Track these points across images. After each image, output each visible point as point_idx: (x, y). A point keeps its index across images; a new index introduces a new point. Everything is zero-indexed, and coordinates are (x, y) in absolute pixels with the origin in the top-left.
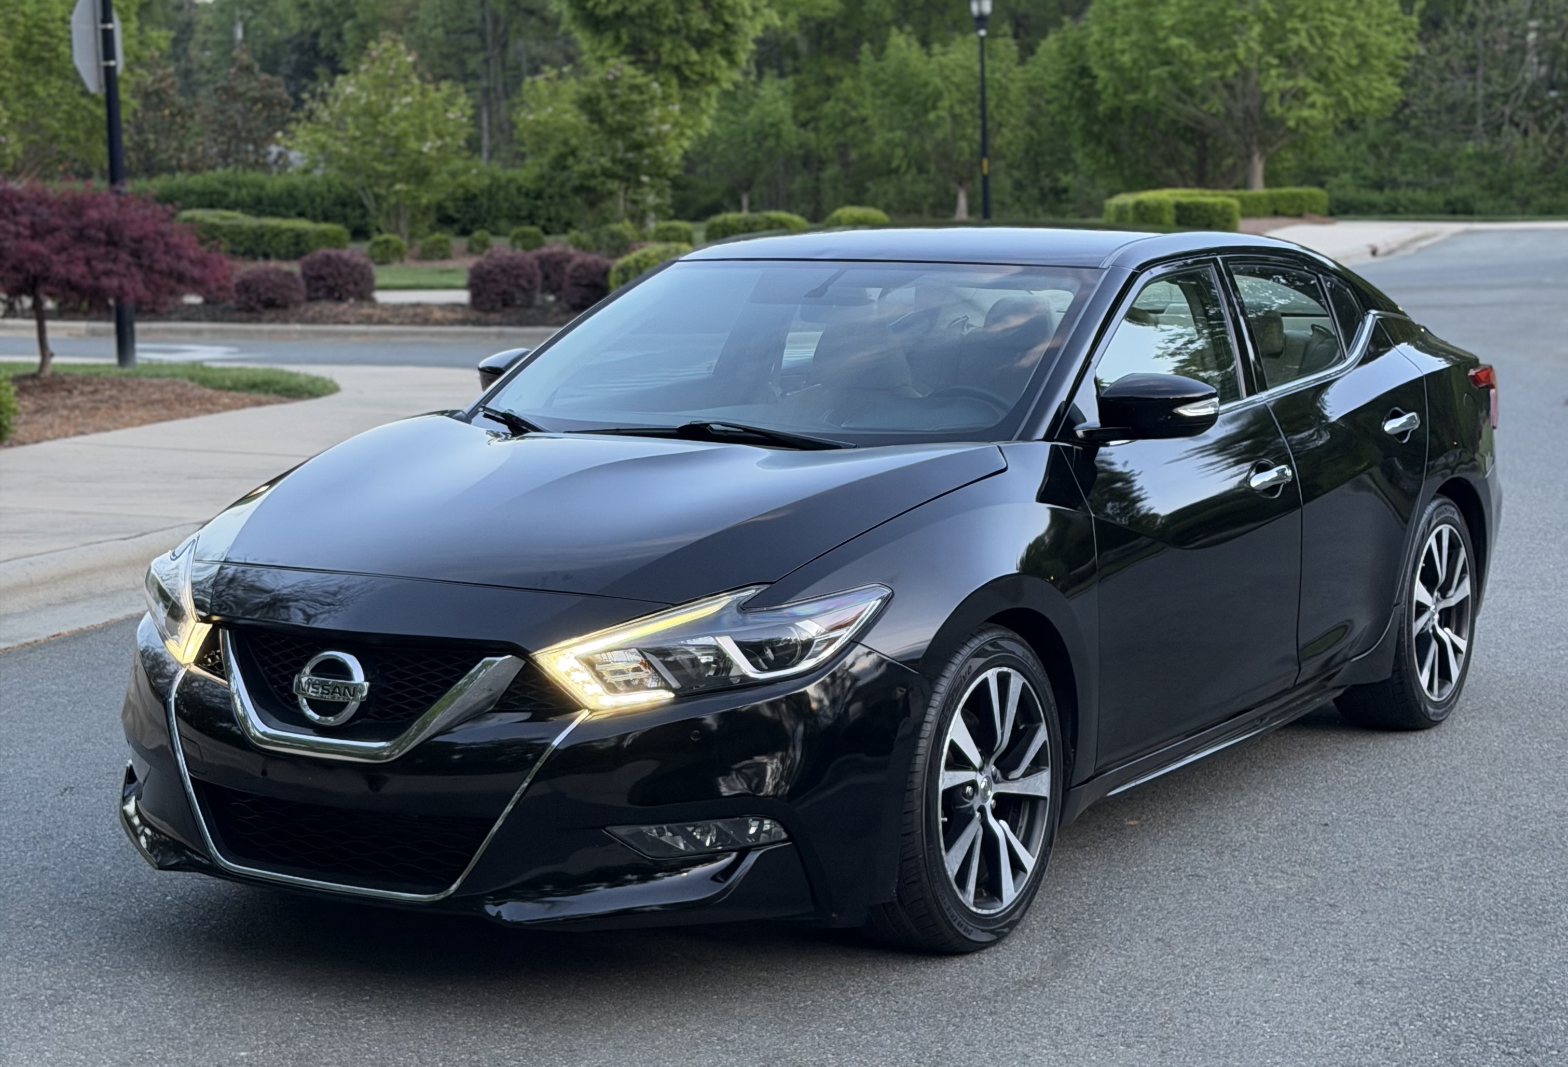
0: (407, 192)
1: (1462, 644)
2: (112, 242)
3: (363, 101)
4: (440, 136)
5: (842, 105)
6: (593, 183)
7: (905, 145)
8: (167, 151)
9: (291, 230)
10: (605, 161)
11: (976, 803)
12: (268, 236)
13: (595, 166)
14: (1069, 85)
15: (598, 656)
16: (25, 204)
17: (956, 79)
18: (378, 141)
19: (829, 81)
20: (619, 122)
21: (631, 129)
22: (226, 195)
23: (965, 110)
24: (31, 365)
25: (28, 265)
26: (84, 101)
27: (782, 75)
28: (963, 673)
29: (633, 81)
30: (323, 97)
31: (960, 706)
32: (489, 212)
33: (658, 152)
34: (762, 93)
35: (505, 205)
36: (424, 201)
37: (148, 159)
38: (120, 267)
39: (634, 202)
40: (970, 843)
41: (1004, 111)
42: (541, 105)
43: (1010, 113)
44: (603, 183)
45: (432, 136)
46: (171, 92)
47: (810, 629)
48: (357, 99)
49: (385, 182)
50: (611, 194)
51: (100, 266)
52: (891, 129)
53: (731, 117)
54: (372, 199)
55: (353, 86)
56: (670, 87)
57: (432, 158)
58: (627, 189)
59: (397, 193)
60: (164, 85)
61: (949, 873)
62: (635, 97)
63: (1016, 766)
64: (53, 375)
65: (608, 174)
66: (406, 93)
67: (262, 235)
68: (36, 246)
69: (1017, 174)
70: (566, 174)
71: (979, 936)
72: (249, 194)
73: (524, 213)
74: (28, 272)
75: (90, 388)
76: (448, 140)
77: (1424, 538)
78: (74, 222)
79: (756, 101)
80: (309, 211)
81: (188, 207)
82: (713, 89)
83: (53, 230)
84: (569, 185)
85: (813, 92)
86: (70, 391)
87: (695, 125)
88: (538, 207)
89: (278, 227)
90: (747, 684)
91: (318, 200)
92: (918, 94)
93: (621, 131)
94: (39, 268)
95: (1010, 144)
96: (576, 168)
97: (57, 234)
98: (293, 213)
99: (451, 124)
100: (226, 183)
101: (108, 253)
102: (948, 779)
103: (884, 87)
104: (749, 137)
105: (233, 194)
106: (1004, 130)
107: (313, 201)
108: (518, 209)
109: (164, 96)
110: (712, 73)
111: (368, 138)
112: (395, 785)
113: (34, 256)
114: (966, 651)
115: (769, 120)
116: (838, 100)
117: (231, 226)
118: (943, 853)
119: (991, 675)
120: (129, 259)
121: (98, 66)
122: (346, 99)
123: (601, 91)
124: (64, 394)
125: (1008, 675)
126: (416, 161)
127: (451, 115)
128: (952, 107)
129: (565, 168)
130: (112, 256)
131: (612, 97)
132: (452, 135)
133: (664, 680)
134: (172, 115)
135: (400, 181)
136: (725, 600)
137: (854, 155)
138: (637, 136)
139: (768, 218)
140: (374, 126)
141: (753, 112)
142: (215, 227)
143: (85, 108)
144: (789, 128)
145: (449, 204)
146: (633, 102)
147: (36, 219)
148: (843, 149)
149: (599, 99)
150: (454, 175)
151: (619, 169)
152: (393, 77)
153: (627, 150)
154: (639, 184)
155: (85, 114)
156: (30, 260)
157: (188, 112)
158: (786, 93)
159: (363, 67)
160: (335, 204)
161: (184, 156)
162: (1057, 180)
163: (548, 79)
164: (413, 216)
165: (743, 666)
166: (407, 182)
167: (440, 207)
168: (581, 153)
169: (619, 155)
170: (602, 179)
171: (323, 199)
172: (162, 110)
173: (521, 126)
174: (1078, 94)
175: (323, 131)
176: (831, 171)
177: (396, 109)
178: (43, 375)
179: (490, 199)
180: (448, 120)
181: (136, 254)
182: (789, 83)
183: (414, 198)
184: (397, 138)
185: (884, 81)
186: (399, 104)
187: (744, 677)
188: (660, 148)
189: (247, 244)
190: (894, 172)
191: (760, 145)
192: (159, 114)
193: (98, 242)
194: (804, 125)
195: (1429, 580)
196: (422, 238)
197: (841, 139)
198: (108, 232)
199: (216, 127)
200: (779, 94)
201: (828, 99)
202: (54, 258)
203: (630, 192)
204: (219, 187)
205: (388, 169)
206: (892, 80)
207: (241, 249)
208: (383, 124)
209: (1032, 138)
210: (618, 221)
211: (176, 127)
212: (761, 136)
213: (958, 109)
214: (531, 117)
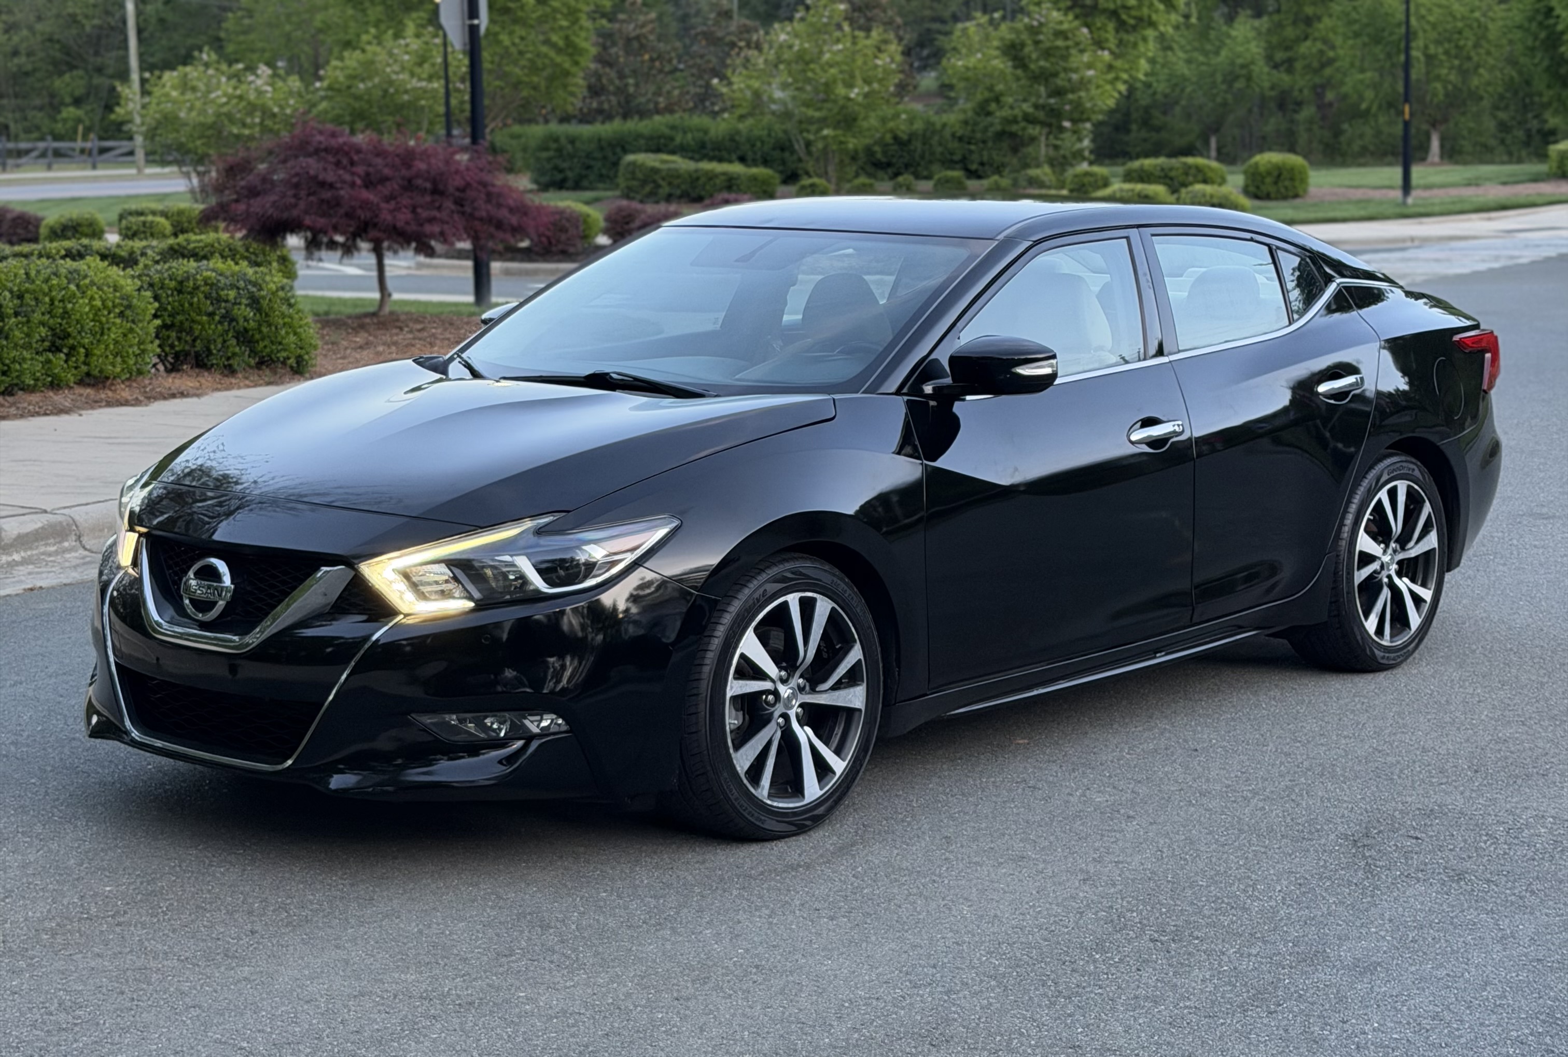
0: (835, 137)
1: (1426, 594)
2: (437, 191)
3: (796, 48)
4: (867, 81)
5: (1319, 45)
6: (1014, 128)
7: (1375, 86)
8: (646, 94)
9: (724, 174)
10: (1027, 107)
11: (779, 710)
12: (703, 180)
13: (1017, 111)
14: (1534, 26)
15: (414, 569)
16: (361, 156)
17: (1431, 19)
18: (808, 88)
19: (1309, 21)
20: (1041, 68)
21: (1055, 75)
22: (672, 139)
23: (1440, 50)
24: (371, 301)
25: (359, 212)
26: (544, 49)
27: (1258, 15)
28: (756, 595)
29: (1059, 27)
30: (758, 47)
31: (754, 624)
32: (922, 157)
33: (1080, 98)
34: (1234, 33)
35: (939, 150)
36: (851, 146)
37: (628, 102)
38: (444, 215)
39: (1056, 147)
40: (764, 743)
41: (1482, 51)
42: (971, 52)
43: (1488, 53)
44: (1024, 129)
45: (859, 82)
46: (652, 37)
47: (596, 553)
48: (790, 47)
49: (813, 128)
50: (1033, 139)
51: (424, 214)
52: (1362, 71)
53: (1201, 58)
54: (803, 146)
55: (788, 33)
56: (1106, 31)
57: (859, 105)
58: (1049, 133)
59: (825, 138)
60: (644, 30)
61: (738, 769)
62: (1060, 43)
63: (824, 680)
64: (392, 313)
65: (1029, 119)
66: (838, 41)
67: (698, 179)
68: (366, 194)
69: (1502, 115)
70: (989, 119)
71: (771, 824)
72: (693, 139)
73: (957, 157)
74: (359, 218)
75: (419, 326)
76: (876, 86)
77: (1372, 492)
78: (404, 172)
79: (1228, 41)
80: (750, 155)
81: (638, 150)
82: (1150, 33)
83: (384, 180)
84: (992, 130)
85: (1290, 32)
86: (401, 329)
87: (1131, 68)
88: (971, 152)
89: (712, 171)
90: (538, 597)
91: (758, 144)
92: (1391, 34)
93: (1043, 77)
94: (369, 215)
95: (1489, 84)
96: (998, 114)
97: (388, 184)
98: (734, 157)
99: (880, 70)
100: (673, 127)
101: (433, 202)
102: (735, 687)
103: (1356, 27)
104: (1219, 78)
105: (678, 139)
106: (1482, 71)
107: (753, 146)
108: (952, 154)
109: (644, 41)
110: (1150, 17)
111: (800, 85)
112: (250, 670)
113: (365, 204)
114: (763, 577)
115: (1239, 61)
116: (1315, 40)
117: (669, 170)
118: (731, 751)
119: (793, 600)
120: (453, 207)
121: (464, 24)
122: (781, 46)
123: (1025, 36)
124: (395, 331)
125: (813, 601)
126: (843, 107)
127: (879, 62)
128: (1426, 47)
129: (989, 114)
130: (437, 204)
131: (1037, 43)
132: (880, 81)
133: (468, 591)
134: (652, 60)
135: (828, 127)
136: (528, 524)
137: (1330, 96)
138: (1060, 82)
139: (1185, 164)
140: (804, 71)
141: (1224, 53)
142: (655, 171)
143: (546, 56)
144: (1261, 68)
145: (877, 148)
146: (1057, 48)
147: (371, 170)
148: (1319, 91)
149: (1023, 45)
150: (884, 120)
151: (1041, 115)
152: (826, 25)
153: (1050, 96)
154: (1061, 129)
155: (547, 61)
156: (361, 207)
157: (667, 57)
158: (1259, 33)
159: (798, 15)
160: (774, 149)
161: (661, 99)
162: (1546, 121)
163: (979, 25)
164: (842, 161)
165: (537, 582)
166: (835, 128)
167: (869, 151)
168: (1003, 99)
169: (1041, 101)
170: (1023, 124)
171: (763, 142)
172: (642, 55)
173: (950, 72)
174: (1543, 35)
175: (757, 78)
176: (1308, 112)
177: (827, 56)
178: (382, 313)
179: (924, 144)
180: (876, 66)
181: (459, 202)
182: (1264, 23)
183: (841, 143)
184: (827, 85)
185: (1356, 21)
186: (829, 51)
187: (537, 591)
188: (1083, 94)
189: (683, 187)
190: (1365, 115)
191: (1230, 86)
192: (639, 59)
193: (423, 191)
194: (1276, 66)
195: (1381, 532)
196: (849, 181)
197: (1317, 80)
198: (434, 182)
199: (694, 71)
200: (1251, 34)
201: (1306, 38)
202: (383, 205)
203: (1051, 137)
204: (667, 131)
205: (817, 114)
206: (1365, 20)
207: (678, 192)
208: (813, 71)
209: (1512, 79)
210: (1038, 166)
211: (654, 72)
212: (1231, 78)
213: (1432, 50)
214: (960, 63)
